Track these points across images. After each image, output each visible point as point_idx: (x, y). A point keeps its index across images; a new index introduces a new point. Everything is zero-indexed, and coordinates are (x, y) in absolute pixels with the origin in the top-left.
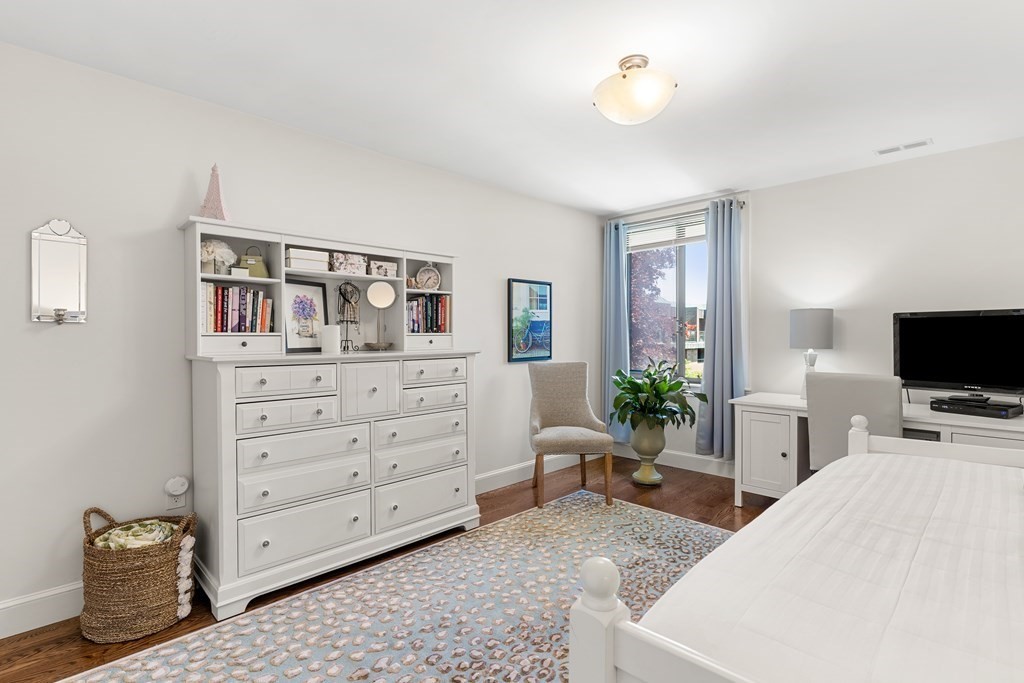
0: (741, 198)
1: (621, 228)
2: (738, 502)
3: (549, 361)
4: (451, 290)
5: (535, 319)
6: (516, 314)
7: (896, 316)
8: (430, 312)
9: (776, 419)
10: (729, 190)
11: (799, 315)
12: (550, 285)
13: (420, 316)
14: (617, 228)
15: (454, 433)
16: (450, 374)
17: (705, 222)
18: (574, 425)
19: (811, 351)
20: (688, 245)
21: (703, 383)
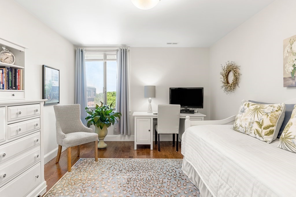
0: (129, 49)
1: (84, 51)
2: (135, 148)
3: (58, 105)
4: (24, 67)
5: (54, 85)
6: (46, 82)
7: (170, 88)
8: (10, 78)
9: (147, 119)
10: (125, 45)
11: (147, 87)
12: (59, 70)
13: (4, 80)
14: (82, 51)
15: (35, 146)
16: (33, 113)
17: (117, 54)
18: (75, 132)
19: (150, 98)
20: (107, 62)
21: (116, 110)
